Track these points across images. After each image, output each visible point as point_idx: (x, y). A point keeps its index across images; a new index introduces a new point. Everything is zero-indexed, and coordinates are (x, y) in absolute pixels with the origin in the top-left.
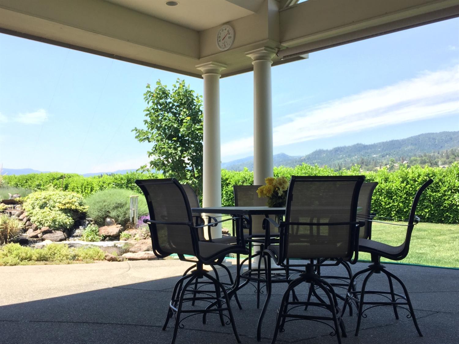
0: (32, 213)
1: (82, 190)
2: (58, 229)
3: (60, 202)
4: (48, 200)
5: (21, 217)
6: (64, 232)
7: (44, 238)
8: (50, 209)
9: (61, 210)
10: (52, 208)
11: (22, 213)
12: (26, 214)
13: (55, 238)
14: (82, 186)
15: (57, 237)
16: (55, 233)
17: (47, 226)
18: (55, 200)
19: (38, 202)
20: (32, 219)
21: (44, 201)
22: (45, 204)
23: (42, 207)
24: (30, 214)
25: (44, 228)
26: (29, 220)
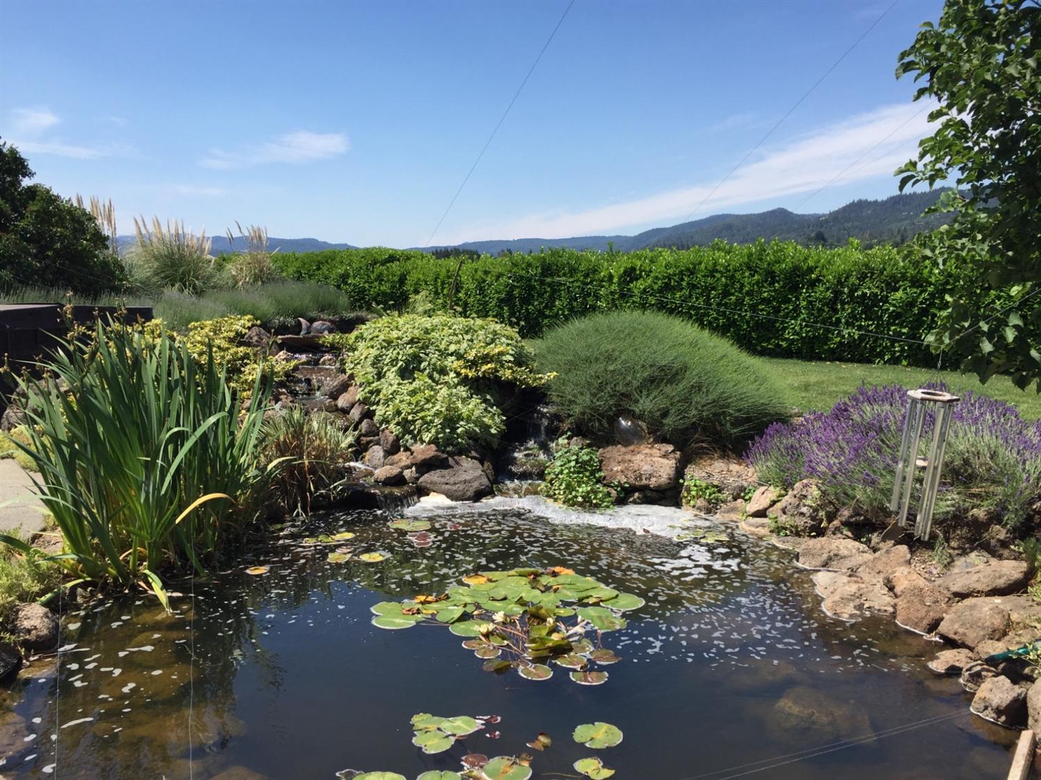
0: (378, 392)
1: (436, 288)
2: (462, 451)
3: (460, 356)
4: (422, 348)
5: (342, 402)
6: (482, 464)
7: (424, 484)
8: (431, 377)
9: (465, 381)
10: (436, 375)
11: (344, 387)
12: (356, 393)
13: (462, 487)
14: (436, 280)
15: (465, 481)
16: (456, 467)
17: (429, 443)
18: (442, 347)
19: (392, 353)
20: (380, 411)
21: (410, 350)
22: (416, 359)
23: (406, 373)
24: (371, 392)
25: (423, 450)
26: (369, 415)
